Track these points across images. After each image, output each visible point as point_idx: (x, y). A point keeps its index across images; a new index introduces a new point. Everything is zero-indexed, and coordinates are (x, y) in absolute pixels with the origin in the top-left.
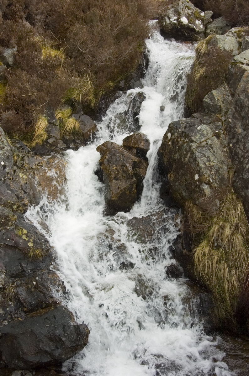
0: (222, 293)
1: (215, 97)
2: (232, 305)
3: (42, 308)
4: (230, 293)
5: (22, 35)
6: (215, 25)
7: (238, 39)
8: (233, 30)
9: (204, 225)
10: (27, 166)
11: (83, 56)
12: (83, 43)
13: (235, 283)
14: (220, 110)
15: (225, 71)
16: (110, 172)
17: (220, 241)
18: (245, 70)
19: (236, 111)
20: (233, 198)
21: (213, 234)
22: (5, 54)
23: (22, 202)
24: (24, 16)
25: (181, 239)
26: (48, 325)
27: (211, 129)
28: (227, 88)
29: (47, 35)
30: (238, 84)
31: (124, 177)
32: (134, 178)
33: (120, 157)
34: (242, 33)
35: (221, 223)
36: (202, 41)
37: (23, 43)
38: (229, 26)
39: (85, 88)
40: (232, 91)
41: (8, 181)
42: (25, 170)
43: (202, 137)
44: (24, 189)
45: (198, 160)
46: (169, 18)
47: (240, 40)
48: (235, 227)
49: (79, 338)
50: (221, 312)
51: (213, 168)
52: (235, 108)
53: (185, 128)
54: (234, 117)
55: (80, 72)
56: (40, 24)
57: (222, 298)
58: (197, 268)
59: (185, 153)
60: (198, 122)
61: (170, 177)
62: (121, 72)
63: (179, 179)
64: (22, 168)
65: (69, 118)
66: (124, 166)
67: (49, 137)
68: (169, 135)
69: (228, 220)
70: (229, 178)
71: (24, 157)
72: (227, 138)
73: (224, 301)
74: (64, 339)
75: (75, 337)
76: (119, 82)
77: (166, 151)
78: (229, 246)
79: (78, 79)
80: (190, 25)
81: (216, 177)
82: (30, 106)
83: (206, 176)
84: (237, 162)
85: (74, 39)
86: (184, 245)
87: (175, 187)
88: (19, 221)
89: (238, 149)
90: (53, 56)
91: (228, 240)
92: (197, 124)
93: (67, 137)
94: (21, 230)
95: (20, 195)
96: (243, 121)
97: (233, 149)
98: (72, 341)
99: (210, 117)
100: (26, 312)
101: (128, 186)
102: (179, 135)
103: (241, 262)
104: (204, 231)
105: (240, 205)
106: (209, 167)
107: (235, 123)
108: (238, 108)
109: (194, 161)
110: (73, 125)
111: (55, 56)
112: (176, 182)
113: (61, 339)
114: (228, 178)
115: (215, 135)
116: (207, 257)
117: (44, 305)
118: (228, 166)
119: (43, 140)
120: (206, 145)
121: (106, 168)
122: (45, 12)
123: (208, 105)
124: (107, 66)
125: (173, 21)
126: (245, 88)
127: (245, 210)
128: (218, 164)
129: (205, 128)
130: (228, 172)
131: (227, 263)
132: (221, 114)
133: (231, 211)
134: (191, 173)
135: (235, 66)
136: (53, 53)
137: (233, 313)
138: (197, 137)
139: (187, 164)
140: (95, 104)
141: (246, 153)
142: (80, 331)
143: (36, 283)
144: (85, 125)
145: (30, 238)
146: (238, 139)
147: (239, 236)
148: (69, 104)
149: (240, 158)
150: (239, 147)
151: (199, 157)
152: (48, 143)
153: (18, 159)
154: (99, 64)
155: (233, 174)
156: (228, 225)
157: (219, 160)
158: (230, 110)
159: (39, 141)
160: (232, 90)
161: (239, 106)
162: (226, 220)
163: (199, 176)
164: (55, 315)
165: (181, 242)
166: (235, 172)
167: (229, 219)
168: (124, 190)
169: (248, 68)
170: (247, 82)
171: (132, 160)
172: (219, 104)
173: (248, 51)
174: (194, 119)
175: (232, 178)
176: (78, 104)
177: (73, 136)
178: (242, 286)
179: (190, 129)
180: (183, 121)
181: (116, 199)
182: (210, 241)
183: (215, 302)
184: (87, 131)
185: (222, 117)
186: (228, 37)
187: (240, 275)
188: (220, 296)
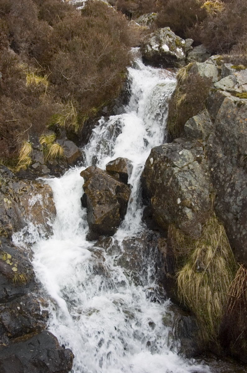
0: (205, 315)
1: (196, 123)
2: (215, 327)
3: (27, 333)
4: (214, 316)
5: (6, 62)
6: (195, 53)
7: (218, 66)
8: (213, 57)
9: (186, 248)
10: (11, 191)
11: (67, 83)
12: (66, 70)
13: (218, 306)
14: (200, 135)
15: (205, 97)
16: (94, 196)
17: (203, 264)
18: (225, 97)
19: (217, 136)
20: (214, 222)
21: (196, 257)
23: (7, 227)
24: (9, 44)
25: (165, 263)
26: (32, 351)
27: (193, 154)
28: (208, 114)
29: (31, 62)
30: (218, 110)
31: (108, 201)
32: (117, 202)
33: (103, 181)
34: (222, 61)
36: (183, 68)
37: (8, 70)
38: (209, 53)
39: (69, 114)
40: (213, 117)
42: (9, 195)
43: (184, 161)
44: (9, 214)
45: (180, 184)
46: (151, 46)
47: (220, 67)
48: (217, 250)
49: (63, 363)
50: (204, 335)
51: (195, 192)
52: (216, 134)
53: (167, 153)
54: (215, 142)
55: (63, 99)
56: (24, 51)
57: (205, 320)
58: (180, 291)
59: (167, 177)
60: (179, 147)
61: (153, 201)
62: (104, 99)
63: (161, 204)
64: (6, 193)
65: (53, 144)
66: (107, 190)
67: (33, 162)
68: (152, 159)
69: (210, 243)
70: (210, 202)
71: (8, 182)
72: (208, 162)
73: (207, 323)
74: (48, 364)
75: (60, 362)
76: (102, 108)
77: (149, 175)
78: (211, 269)
79: (62, 105)
80: (171, 52)
82: (14, 132)
83: (188, 199)
84: (218, 186)
85: (57, 66)
86: (167, 269)
87: (158, 211)
88: (4, 246)
89: (219, 173)
90: (37, 82)
91: (211, 263)
92: (179, 149)
93: (51, 163)
94: (5, 255)
95: (5, 221)
96: (223, 146)
97: (214, 173)
98: (56, 366)
99: (191, 142)
100: (10, 338)
101: (111, 211)
102: (161, 160)
103: (223, 284)
104: (187, 254)
105: (221, 228)
106: (191, 191)
107: (216, 148)
108: (218, 133)
109: (176, 186)
110: (57, 151)
111: (39, 83)
112: (158, 206)
113: (45, 364)
114: (209, 201)
115: (196, 160)
116: (190, 280)
117: (28, 330)
118: (209, 189)
119: (27, 165)
120: (188, 170)
121: (90, 192)
122: (29, 40)
123: (190, 131)
124: (91, 92)
125: (155, 49)
126: (225, 114)
127: (227, 233)
128: (200, 188)
129: (186, 153)
130: (210, 195)
131: (210, 286)
132: (202, 139)
133: (213, 235)
134: (174, 197)
135: (215, 92)
136: (37, 80)
137: (216, 336)
138: (179, 162)
139: (170, 188)
140: (78, 129)
141: (227, 177)
142: (64, 356)
143: (20, 308)
144: (69, 150)
145: (14, 263)
146: (219, 164)
147: (222, 259)
148: (53, 130)
149: (221, 182)
151: (181, 182)
152: (32, 168)
153: (3, 184)
154: (82, 90)
156: (210, 248)
157: (201, 185)
158: (211, 135)
159: (23, 166)
161: (220, 132)
162: (208, 244)
163: (182, 200)
164: (39, 340)
165: (164, 265)
166: (216, 196)
167: (212, 242)
168: (107, 215)
169: (228, 94)
170: (227, 108)
171: (115, 184)
172: (200, 130)
173: (227, 78)
174: (175, 145)
175: (214, 202)
176: (62, 129)
177: (57, 161)
178: (225, 308)
179: (172, 154)
180: (165, 146)
181: (100, 223)
182: (192, 264)
183: (199, 325)
184: (71, 156)
185: (203, 142)
186: (208, 65)
187: (223, 297)
188: (204, 318)
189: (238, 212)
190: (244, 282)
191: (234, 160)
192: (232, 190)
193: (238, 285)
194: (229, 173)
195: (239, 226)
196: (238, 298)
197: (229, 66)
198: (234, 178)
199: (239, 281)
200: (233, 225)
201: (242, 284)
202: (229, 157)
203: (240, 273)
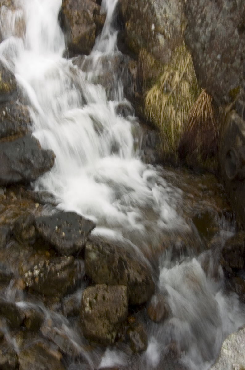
0: (168, 131)
2: (176, 141)
3: (11, 135)
4: (175, 131)
9: (156, 71)
13: (180, 124)
16: (72, 16)
17: (170, 86)
20: (183, 49)
21: (164, 80)
25: (134, 83)
26: (18, 149)
31: (85, 22)
32: (94, 24)
33: (81, 2)
45: (156, 11)
48: (183, 75)
49: (46, 162)
51: (168, 19)
57: (168, 135)
58: (147, 109)
59: (143, 3)
61: (128, 25)
63: (135, 28)
66: (85, 11)
70: (181, 31)
73: (169, 137)
74: (33, 161)
75: (43, 160)
78: (177, 91)
81: (170, 29)
83: (162, 26)
84: (190, 17)
86: (136, 88)
87: (131, 35)
89: (192, 4)
91: (177, 86)
97: (187, 4)
98: (40, 164)
101: (88, 31)
103: (186, 105)
104: (155, 77)
105: (189, 57)
106: (165, 18)
109: (151, 12)
112: (132, 31)
113: (30, 161)
116: (157, 99)
117: (13, 133)
118: (181, 19)
121: (68, 12)
127: (193, 60)
128: (173, 17)
130: (181, 26)
131: (174, 106)
133: (181, 61)
134: (148, 22)
137: (176, 148)
139: (145, 14)
141: (199, 8)
142: (47, 155)
143: (6, 113)
147: (187, 84)
149: (193, 13)
151: (156, 8)
155: (185, 26)
156: (177, 72)
162: (176, 69)
163: (156, 26)
164: (24, 141)
165: (134, 85)
166: (187, 26)
167: (179, 67)
168: (84, 35)
171: (93, 7)
175: (184, 32)
178: (186, 127)
181: (77, 42)
182: (160, 86)
183: (161, 138)
187: (185, 116)
188: (167, 133)
189: (206, 42)
190: (205, 105)
192: (203, 22)
193: (199, 107)
194: (201, 5)
195: (205, 55)
196: (198, 118)
198: (205, 10)
199: (200, 104)
200: (200, 53)
201: (203, 106)
203: (201, 97)
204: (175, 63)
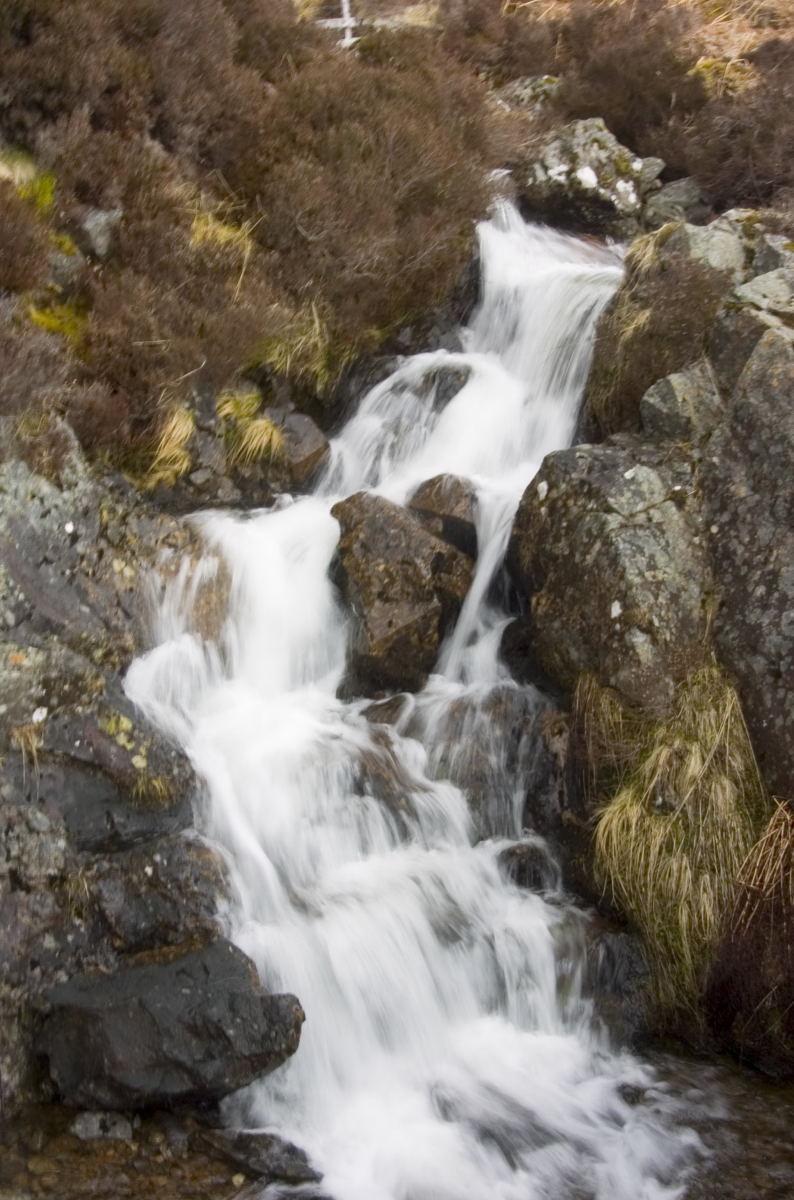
0: (670, 936)
1: (677, 393)
2: (697, 971)
4: (694, 940)
5: (139, 174)
6: (667, 199)
7: (745, 241)
8: (734, 213)
9: (627, 743)
10: (133, 542)
11: (307, 249)
12: (310, 213)
13: (709, 912)
14: (686, 430)
15: (709, 322)
16: (369, 577)
17: (673, 792)
18: (765, 327)
19: (735, 435)
20: (711, 677)
21: (653, 772)
22: (89, 225)
23: (118, 642)
24: (149, 124)
25: (559, 781)
26: (188, 991)
27: (663, 480)
28: (710, 372)
29: (207, 183)
30: (744, 363)
31: (408, 594)
32: (435, 600)
33: (396, 537)
34: (758, 226)
35: (677, 743)
36: (646, 236)
37: (141, 198)
39: (304, 338)
40: (725, 381)
41: (81, 579)
42: (129, 553)
43: (638, 500)
44: (126, 602)
45: (624, 562)
46: (546, 168)
47: (752, 244)
48: (716, 758)
49: (273, 1034)
50: (664, 990)
51: (663, 587)
52: (733, 429)
53: (589, 472)
54: (727, 453)
55: (294, 293)
56: (189, 150)
57: (669, 951)
58: (602, 862)
59: (586, 540)
60: (624, 459)
61: (538, 604)
62: (408, 305)
63: (562, 613)
64: (120, 545)
65: (254, 419)
66: (409, 563)
67: (195, 467)
68: (543, 487)
69: (697, 735)
70: (703, 619)
71: (127, 515)
72: (703, 507)
73: (674, 958)
74: (231, 1032)
75: (264, 1028)
76: (398, 331)
77: (531, 531)
78: (696, 808)
79: (287, 312)
80: (602, 191)
81: (670, 614)
82: (153, 375)
83: (644, 608)
84: (728, 578)
85: (287, 199)
86: (566, 798)
87: (548, 633)
88: (111, 693)
89: (735, 541)
90: (223, 241)
91: (696, 791)
92: (624, 464)
93: (246, 472)
94: (113, 719)
95: (115, 622)
96: (752, 466)
97: (720, 540)
98: (253, 1040)
99: (659, 448)
100: (120, 952)
101: (416, 622)
102: (571, 491)
103: (727, 853)
104: (627, 762)
105: (731, 698)
106: (652, 583)
107: (729, 469)
108: (739, 428)
109: (610, 565)
110: (265, 440)
111: (229, 243)
112: (552, 621)
113: (223, 1032)
114: (701, 619)
115: (670, 499)
116: (633, 832)
118: (702, 585)
119: (176, 474)
120: (647, 524)
121: (358, 565)
122: (205, 117)
123: (656, 414)
124: (371, 283)
125: (556, 178)
126: (764, 376)
127: (745, 710)
128: (678, 579)
129: (645, 476)
130: (703, 602)
131: (688, 855)
132: (689, 440)
133: (706, 713)
134: (601, 597)
135: (736, 312)
136: (224, 233)
137: (699, 995)
138: (623, 500)
139: (591, 572)
140: (326, 385)
141: (757, 553)
142: (278, 1013)
143: (154, 871)
144: (298, 441)
145: (139, 744)
146: (735, 515)
147: (727, 783)
148: (253, 380)
149: (739, 568)
150: (737, 537)
151: (626, 556)
152: (190, 483)
153: (113, 520)
154: (348, 275)
155: (716, 608)
156: (695, 748)
157: (680, 569)
158: (717, 432)
159: (166, 474)
160: (723, 378)
161: (745, 425)
162: (691, 736)
163: (625, 607)
164: (206, 963)
165: (557, 787)
166: (722, 604)
167: (701, 734)
168: (404, 632)
169: (773, 321)
170: (771, 359)
171: (433, 548)
172: (686, 414)
173: (772, 275)
174: (615, 450)
175: (712, 622)
176: (281, 381)
177: (263, 468)
178: (728, 920)
179: (603, 475)
180: (585, 451)
181: (381, 654)
182: (641, 790)
183: (649, 961)
184: (302, 459)
185: (692, 449)
186: (718, 234)
187: (725, 890)
188: (666, 944)
189: (784, 653)
190: (788, 852)
191: (780, 508)
192: (769, 592)
193: (769, 859)
194: (762, 543)
195: (781, 693)
196: (768, 893)
197: (778, 242)
198: (777, 558)
199: (772, 849)
200: (765, 689)
201: (781, 855)
202: (768, 499)
203: (776, 827)
204: (688, 719)
